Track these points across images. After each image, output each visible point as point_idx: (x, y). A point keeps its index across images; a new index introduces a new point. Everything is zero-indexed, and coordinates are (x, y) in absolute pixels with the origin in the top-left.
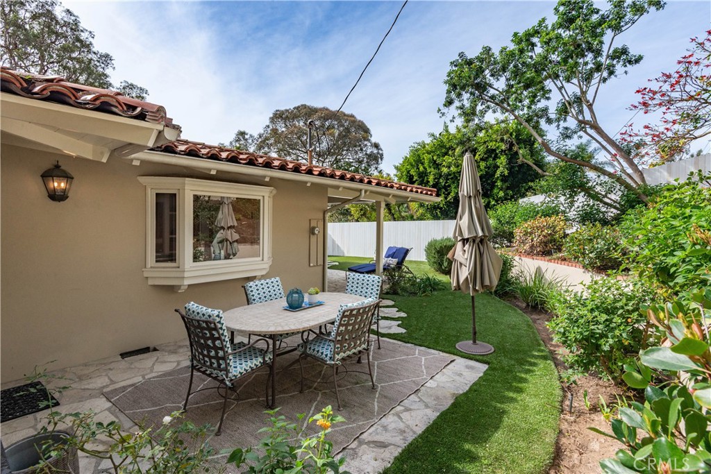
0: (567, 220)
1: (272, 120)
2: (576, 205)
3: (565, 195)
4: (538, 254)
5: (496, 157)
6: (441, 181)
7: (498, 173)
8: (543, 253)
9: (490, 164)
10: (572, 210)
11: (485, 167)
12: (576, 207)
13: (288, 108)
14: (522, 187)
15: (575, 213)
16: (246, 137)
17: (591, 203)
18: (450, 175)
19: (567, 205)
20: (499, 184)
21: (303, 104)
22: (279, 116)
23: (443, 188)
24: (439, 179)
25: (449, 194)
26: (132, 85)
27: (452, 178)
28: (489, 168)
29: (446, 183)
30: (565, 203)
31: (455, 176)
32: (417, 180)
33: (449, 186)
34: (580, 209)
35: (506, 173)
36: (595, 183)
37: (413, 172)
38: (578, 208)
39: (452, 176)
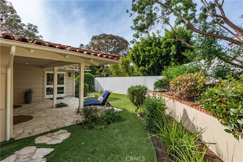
0: (206, 75)
1: (92, 40)
2: (213, 65)
3: (205, 59)
4: (184, 99)
5: (171, 46)
6: (146, 58)
7: (171, 54)
8: (188, 98)
9: (168, 50)
10: (210, 69)
11: (166, 51)
12: (212, 67)
13: (98, 35)
14: (184, 60)
15: (211, 71)
16: (84, 46)
17: (223, 64)
18: (150, 56)
19: (206, 66)
20: (172, 59)
21: (103, 33)
22: (94, 38)
23: (147, 62)
24: (145, 58)
25: (149, 64)
26: (31, 25)
27: (151, 57)
28: (168, 51)
29: (148, 59)
30: (205, 64)
31: (152, 56)
32: (136, 59)
33: (150, 61)
34: (215, 68)
35: (175, 53)
36: (226, 50)
37: (134, 55)
38: (214, 67)
39: (151, 56)
